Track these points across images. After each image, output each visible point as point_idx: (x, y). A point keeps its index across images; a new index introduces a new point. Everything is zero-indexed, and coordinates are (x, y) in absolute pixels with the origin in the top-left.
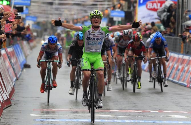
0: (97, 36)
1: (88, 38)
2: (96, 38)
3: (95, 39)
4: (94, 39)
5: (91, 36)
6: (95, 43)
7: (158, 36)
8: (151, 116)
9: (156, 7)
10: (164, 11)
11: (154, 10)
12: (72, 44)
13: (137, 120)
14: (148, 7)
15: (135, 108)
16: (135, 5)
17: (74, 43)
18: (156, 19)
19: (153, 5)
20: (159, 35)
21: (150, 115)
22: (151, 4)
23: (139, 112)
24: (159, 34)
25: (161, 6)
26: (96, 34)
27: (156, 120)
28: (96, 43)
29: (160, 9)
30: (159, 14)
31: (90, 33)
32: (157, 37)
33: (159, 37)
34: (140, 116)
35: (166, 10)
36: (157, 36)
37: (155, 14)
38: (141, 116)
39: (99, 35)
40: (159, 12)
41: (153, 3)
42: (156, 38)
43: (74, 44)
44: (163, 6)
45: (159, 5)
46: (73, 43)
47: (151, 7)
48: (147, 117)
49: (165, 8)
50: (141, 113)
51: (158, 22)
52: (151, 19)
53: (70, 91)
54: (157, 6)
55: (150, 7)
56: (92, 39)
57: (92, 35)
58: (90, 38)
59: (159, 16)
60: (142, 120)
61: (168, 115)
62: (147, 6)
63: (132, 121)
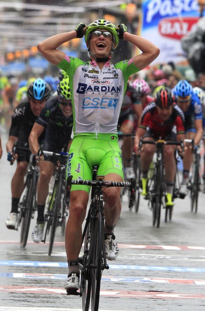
0: (105, 80)
1: (81, 87)
2: (102, 87)
3: (100, 90)
4: (96, 88)
5: (89, 82)
6: (99, 102)
7: (183, 93)
8: (164, 258)
9: (179, 31)
10: (195, 40)
11: (176, 36)
12: (18, 112)
13: (134, 265)
14: (163, 31)
15: (130, 241)
16: (135, 25)
17: (23, 109)
18: (178, 55)
19: (172, 27)
20: (187, 90)
21: (162, 256)
22: (169, 25)
23: (138, 249)
24: (186, 86)
25: (189, 29)
26: (101, 76)
27: (175, 266)
28: (102, 101)
29: (188, 35)
30: (185, 45)
31: (87, 73)
32: (181, 94)
33: (186, 94)
34: (141, 256)
35: (200, 37)
36: (183, 91)
37: (177, 46)
38: (143, 257)
39: (108, 78)
40: (186, 42)
41: (173, 22)
42: (179, 95)
43: (20, 111)
44: (194, 29)
45: (185, 26)
46: (20, 109)
47: (170, 31)
48: (155, 259)
49: (197, 33)
50: (143, 251)
51: (182, 63)
52: (168, 56)
53: (8, 220)
54: (181, 28)
55: (166, 30)
56: (90, 88)
57: (91, 77)
58: (85, 85)
59: (186, 50)
60: (145, 265)
61: (200, 257)
62: (160, 28)
63: (125, 267)
